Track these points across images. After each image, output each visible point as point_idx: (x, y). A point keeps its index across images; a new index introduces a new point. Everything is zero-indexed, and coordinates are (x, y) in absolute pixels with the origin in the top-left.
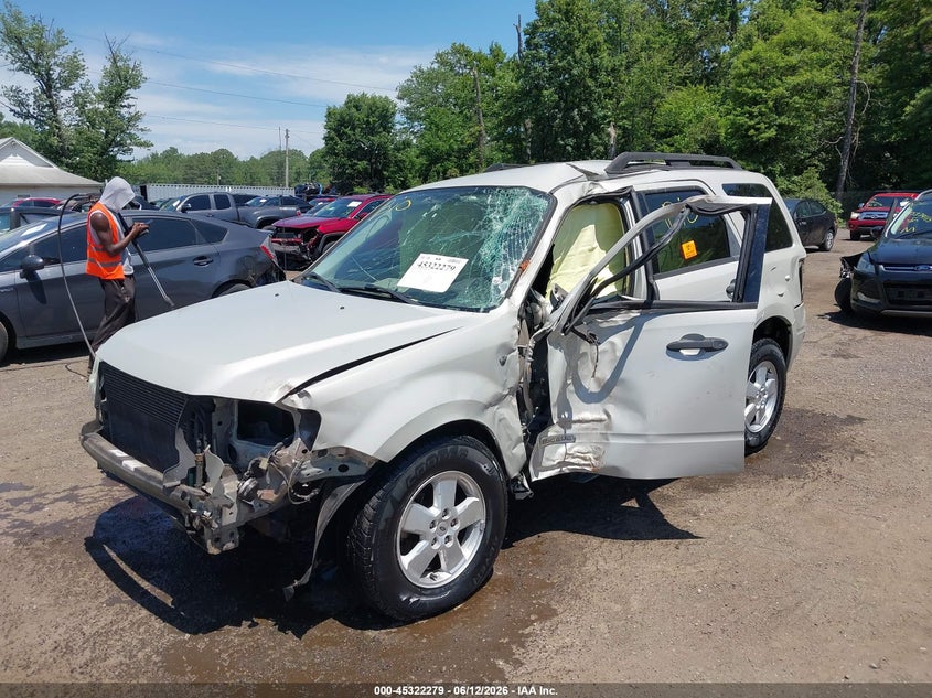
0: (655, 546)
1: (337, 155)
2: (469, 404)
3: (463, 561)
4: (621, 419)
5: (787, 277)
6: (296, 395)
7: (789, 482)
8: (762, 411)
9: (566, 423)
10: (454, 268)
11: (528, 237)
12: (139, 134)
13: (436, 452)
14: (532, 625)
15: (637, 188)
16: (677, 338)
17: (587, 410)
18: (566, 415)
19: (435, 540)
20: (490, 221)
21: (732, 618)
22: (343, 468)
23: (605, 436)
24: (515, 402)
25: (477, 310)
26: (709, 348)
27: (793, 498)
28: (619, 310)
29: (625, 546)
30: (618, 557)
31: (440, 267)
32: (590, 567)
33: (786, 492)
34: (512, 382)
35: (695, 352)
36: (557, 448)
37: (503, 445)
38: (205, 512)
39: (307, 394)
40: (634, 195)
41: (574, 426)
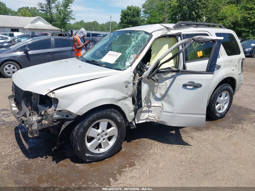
0: (175, 147)
1: (124, 23)
2: (112, 99)
3: (109, 146)
4: (166, 107)
5: (236, 64)
6: (51, 93)
7: (228, 130)
8: (223, 107)
9: (149, 107)
10: (117, 56)
11: (141, 47)
12: (72, 16)
13: (100, 113)
14: (126, 168)
15: (183, 33)
16: (186, 82)
17: (156, 103)
18: (150, 104)
19: (99, 139)
20: (132, 41)
21: (190, 174)
22: (67, 116)
23: (161, 111)
24: (131, 99)
25: (121, 70)
26: (196, 86)
27: (227, 135)
28: (170, 72)
29: (165, 145)
30: (162, 149)
31: (113, 55)
32: (152, 151)
33: (225, 133)
34: (130, 93)
35: (192, 87)
36: (146, 114)
37: (126, 112)
38: (27, 125)
39: (54, 93)
40: (182, 35)
41: (152, 107)
